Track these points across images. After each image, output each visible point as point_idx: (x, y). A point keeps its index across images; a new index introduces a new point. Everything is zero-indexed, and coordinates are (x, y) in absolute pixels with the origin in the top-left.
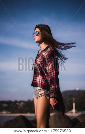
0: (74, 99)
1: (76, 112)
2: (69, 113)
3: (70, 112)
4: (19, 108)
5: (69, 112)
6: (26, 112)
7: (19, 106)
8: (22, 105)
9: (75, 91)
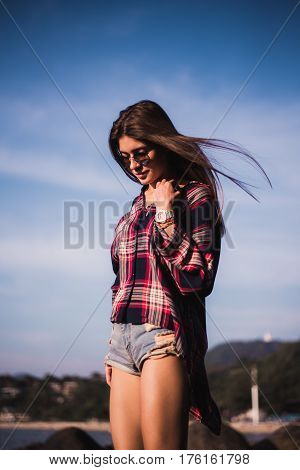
0: (254, 372)
1: (262, 420)
2: (238, 421)
3: (242, 416)
4: (60, 400)
5: (236, 418)
6: (84, 418)
7: (60, 395)
8: (72, 391)
9: (258, 344)
